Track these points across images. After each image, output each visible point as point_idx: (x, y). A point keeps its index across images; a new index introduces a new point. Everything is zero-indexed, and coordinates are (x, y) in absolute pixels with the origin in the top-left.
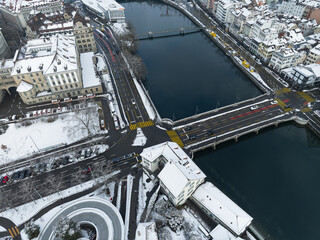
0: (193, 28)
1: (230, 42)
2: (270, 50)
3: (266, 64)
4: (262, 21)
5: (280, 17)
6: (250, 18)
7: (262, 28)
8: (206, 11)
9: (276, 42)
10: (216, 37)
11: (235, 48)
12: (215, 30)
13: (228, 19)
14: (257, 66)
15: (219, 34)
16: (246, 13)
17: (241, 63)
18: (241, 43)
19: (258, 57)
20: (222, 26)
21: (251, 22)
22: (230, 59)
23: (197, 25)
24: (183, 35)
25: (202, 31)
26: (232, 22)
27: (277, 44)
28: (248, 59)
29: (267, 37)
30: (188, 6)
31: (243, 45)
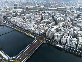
0: (12, 30)
1: (23, 31)
2: (33, 30)
3: (33, 33)
4: (29, 25)
5: (32, 23)
6: (26, 24)
7: (29, 26)
8: (15, 25)
9: (33, 28)
10: (19, 30)
11: (25, 31)
12: (18, 29)
13: (21, 26)
14: (31, 34)
15: (20, 29)
16: (25, 24)
17: (28, 34)
18: (26, 30)
19: (31, 32)
20: (20, 27)
21: (26, 25)
22: (25, 34)
23: (13, 29)
24: (10, 32)
25: (15, 30)
26: (22, 26)
27: (34, 28)
28: (29, 33)
29: (31, 27)
30: (9, 25)
31: (27, 30)
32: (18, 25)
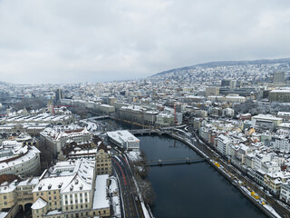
0: (198, 158)
1: (234, 172)
2: (276, 182)
3: (277, 196)
4: (261, 155)
5: (278, 152)
6: (249, 152)
7: (263, 161)
8: (208, 145)
9: (280, 174)
10: (221, 167)
11: (240, 178)
12: (218, 160)
13: (229, 152)
14: (267, 198)
15: (223, 164)
16: (245, 148)
17: (249, 193)
18: (245, 173)
19: (266, 188)
20: (224, 157)
21: (251, 155)
22: (237, 188)
23: (201, 156)
24: (189, 163)
25: (206, 161)
26: (233, 154)
27: (283, 177)
28: (256, 190)
29: (270, 169)
30: (192, 141)
31: (248, 176)
32: (220, 148)
